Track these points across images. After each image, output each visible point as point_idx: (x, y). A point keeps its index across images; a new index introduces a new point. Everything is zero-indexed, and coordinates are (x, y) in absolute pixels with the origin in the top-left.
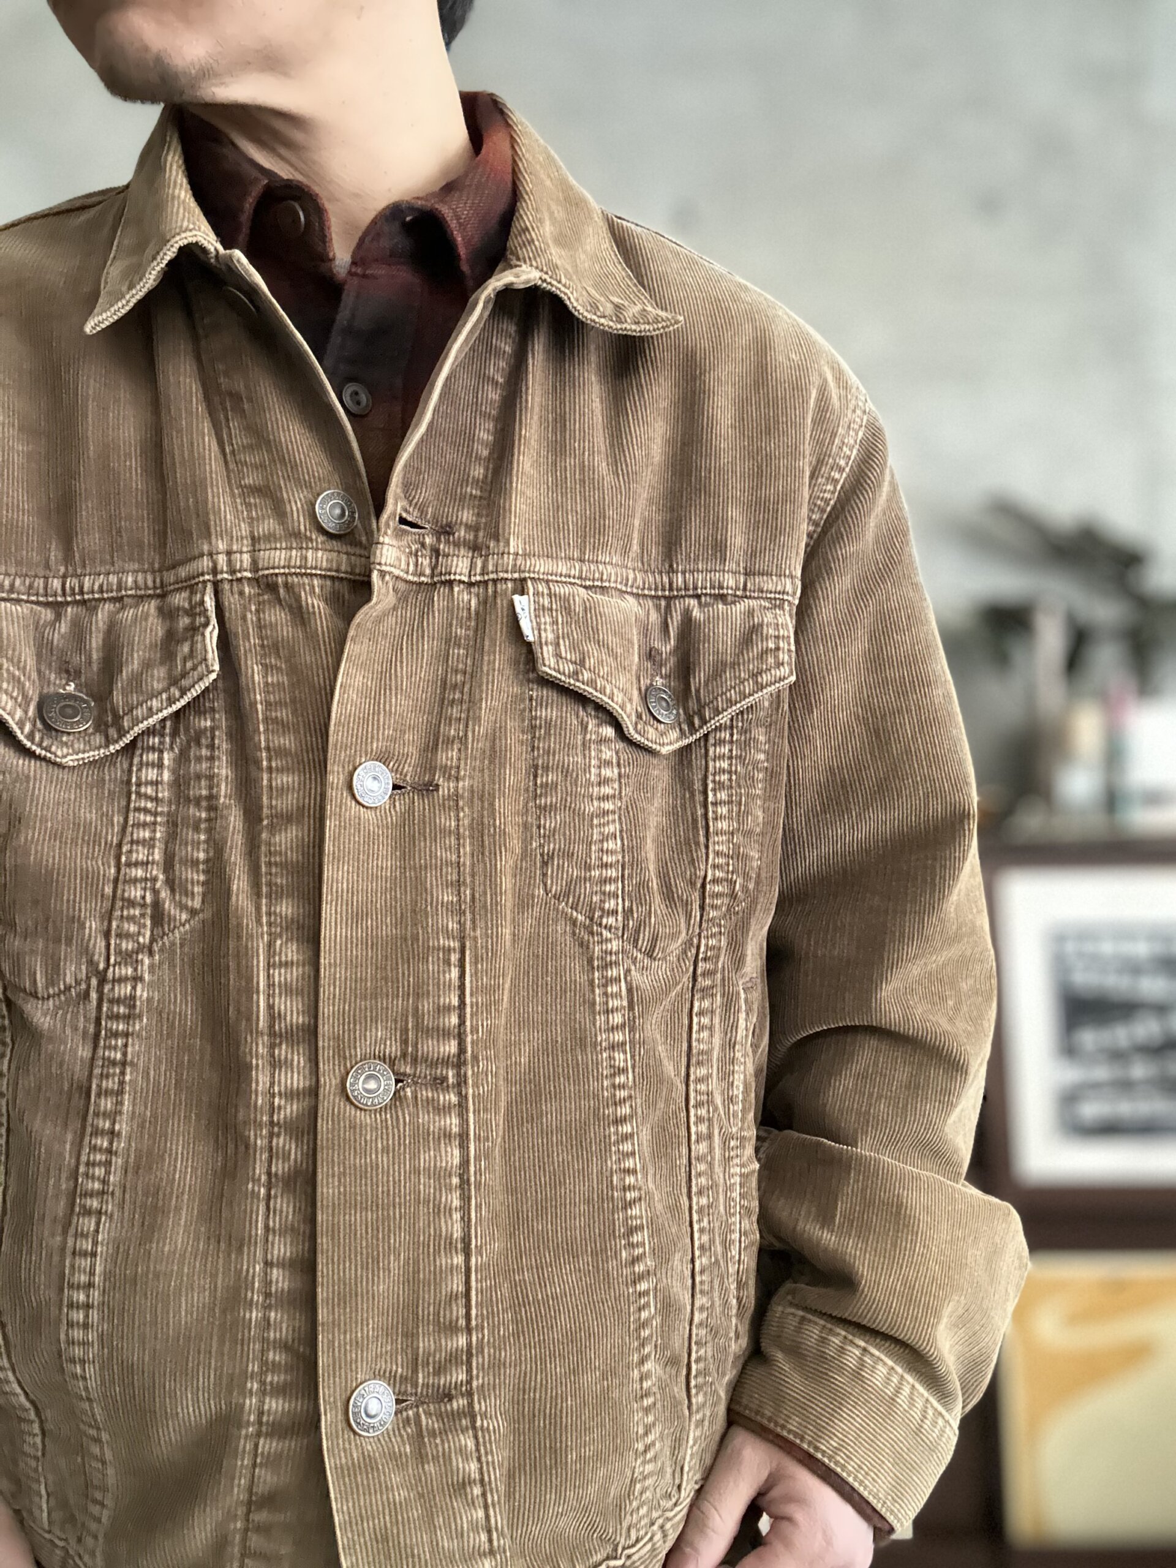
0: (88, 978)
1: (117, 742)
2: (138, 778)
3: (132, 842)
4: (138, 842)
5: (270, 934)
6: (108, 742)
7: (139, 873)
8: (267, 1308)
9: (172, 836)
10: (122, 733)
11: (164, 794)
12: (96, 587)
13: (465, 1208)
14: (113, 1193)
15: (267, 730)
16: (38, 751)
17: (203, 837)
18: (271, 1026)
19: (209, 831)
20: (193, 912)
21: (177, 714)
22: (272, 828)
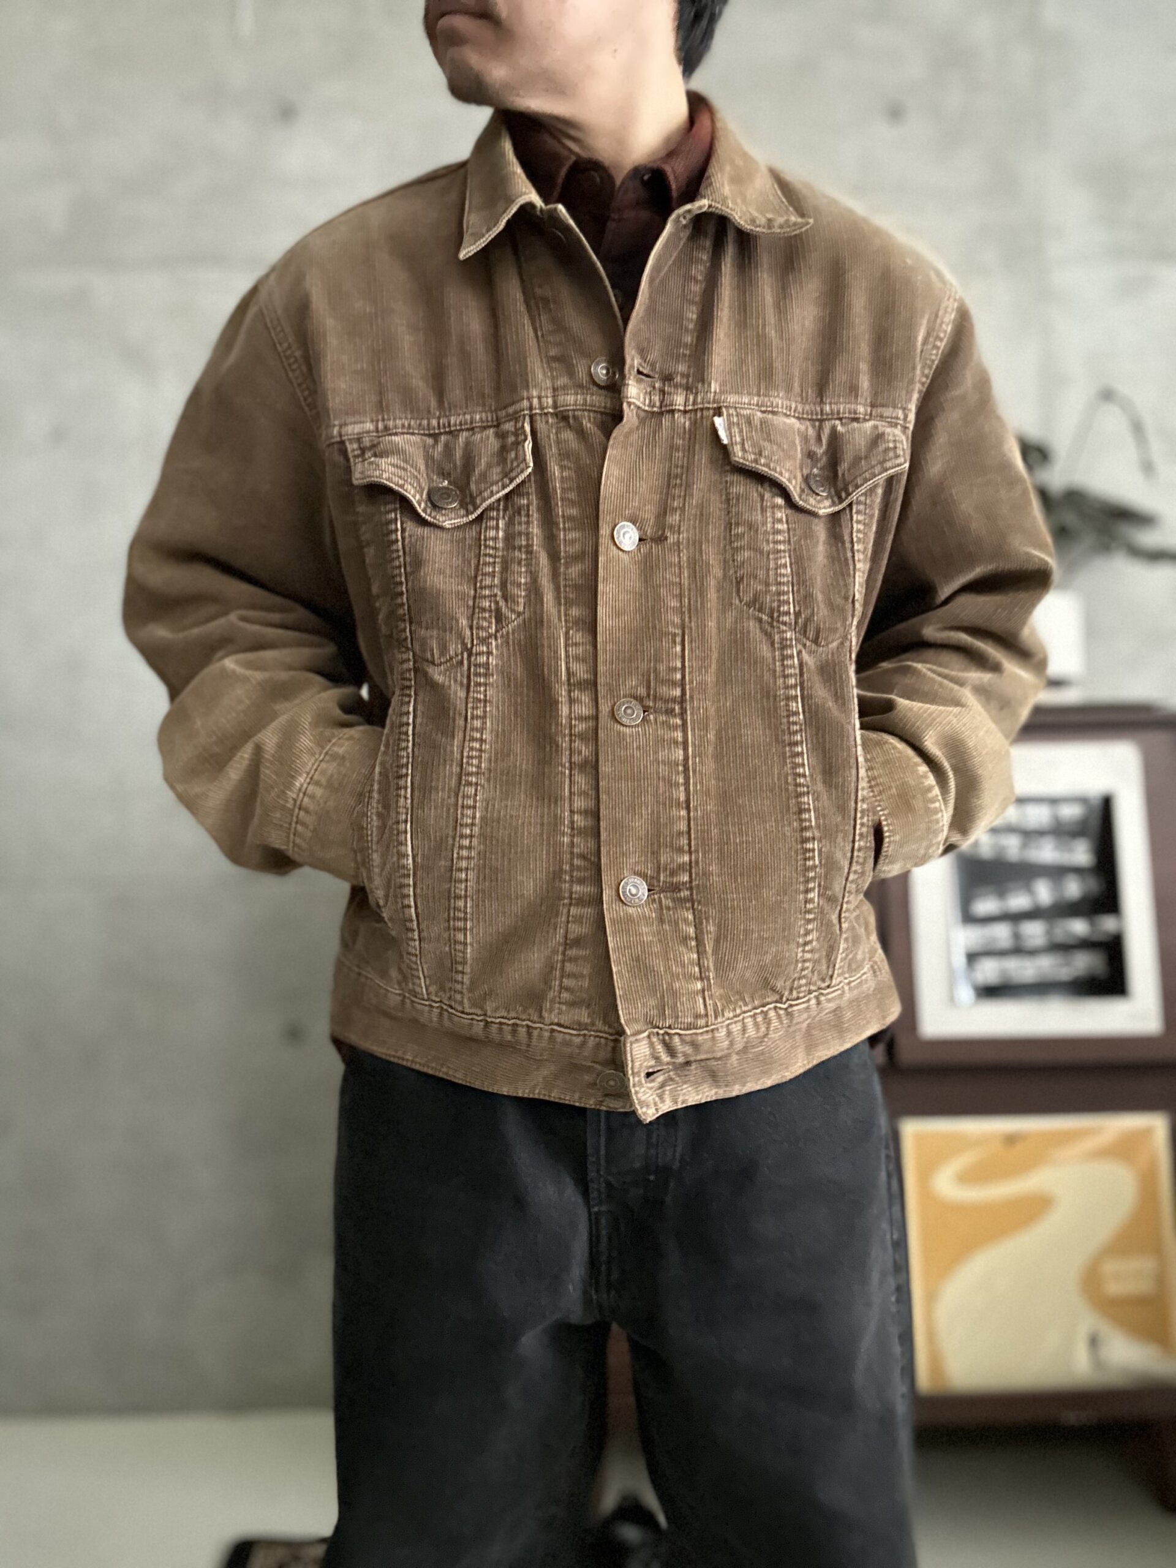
0: (462, 653)
1: (472, 513)
2: (485, 536)
3: (482, 575)
4: (485, 575)
5: (566, 627)
6: (468, 513)
7: (487, 592)
8: (573, 836)
9: (505, 568)
10: (476, 508)
11: (500, 545)
12: (458, 422)
13: (687, 784)
14: (484, 774)
15: (562, 505)
16: (429, 518)
17: (523, 570)
18: (569, 680)
19: (528, 565)
20: (519, 614)
21: (507, 497)
22: (567, 567)
